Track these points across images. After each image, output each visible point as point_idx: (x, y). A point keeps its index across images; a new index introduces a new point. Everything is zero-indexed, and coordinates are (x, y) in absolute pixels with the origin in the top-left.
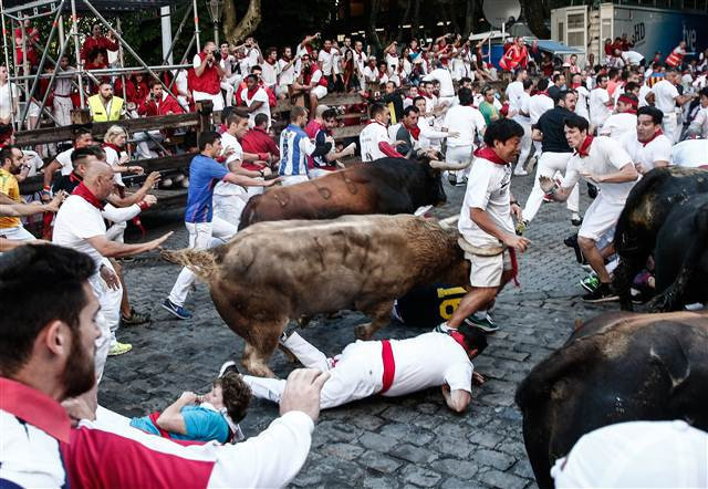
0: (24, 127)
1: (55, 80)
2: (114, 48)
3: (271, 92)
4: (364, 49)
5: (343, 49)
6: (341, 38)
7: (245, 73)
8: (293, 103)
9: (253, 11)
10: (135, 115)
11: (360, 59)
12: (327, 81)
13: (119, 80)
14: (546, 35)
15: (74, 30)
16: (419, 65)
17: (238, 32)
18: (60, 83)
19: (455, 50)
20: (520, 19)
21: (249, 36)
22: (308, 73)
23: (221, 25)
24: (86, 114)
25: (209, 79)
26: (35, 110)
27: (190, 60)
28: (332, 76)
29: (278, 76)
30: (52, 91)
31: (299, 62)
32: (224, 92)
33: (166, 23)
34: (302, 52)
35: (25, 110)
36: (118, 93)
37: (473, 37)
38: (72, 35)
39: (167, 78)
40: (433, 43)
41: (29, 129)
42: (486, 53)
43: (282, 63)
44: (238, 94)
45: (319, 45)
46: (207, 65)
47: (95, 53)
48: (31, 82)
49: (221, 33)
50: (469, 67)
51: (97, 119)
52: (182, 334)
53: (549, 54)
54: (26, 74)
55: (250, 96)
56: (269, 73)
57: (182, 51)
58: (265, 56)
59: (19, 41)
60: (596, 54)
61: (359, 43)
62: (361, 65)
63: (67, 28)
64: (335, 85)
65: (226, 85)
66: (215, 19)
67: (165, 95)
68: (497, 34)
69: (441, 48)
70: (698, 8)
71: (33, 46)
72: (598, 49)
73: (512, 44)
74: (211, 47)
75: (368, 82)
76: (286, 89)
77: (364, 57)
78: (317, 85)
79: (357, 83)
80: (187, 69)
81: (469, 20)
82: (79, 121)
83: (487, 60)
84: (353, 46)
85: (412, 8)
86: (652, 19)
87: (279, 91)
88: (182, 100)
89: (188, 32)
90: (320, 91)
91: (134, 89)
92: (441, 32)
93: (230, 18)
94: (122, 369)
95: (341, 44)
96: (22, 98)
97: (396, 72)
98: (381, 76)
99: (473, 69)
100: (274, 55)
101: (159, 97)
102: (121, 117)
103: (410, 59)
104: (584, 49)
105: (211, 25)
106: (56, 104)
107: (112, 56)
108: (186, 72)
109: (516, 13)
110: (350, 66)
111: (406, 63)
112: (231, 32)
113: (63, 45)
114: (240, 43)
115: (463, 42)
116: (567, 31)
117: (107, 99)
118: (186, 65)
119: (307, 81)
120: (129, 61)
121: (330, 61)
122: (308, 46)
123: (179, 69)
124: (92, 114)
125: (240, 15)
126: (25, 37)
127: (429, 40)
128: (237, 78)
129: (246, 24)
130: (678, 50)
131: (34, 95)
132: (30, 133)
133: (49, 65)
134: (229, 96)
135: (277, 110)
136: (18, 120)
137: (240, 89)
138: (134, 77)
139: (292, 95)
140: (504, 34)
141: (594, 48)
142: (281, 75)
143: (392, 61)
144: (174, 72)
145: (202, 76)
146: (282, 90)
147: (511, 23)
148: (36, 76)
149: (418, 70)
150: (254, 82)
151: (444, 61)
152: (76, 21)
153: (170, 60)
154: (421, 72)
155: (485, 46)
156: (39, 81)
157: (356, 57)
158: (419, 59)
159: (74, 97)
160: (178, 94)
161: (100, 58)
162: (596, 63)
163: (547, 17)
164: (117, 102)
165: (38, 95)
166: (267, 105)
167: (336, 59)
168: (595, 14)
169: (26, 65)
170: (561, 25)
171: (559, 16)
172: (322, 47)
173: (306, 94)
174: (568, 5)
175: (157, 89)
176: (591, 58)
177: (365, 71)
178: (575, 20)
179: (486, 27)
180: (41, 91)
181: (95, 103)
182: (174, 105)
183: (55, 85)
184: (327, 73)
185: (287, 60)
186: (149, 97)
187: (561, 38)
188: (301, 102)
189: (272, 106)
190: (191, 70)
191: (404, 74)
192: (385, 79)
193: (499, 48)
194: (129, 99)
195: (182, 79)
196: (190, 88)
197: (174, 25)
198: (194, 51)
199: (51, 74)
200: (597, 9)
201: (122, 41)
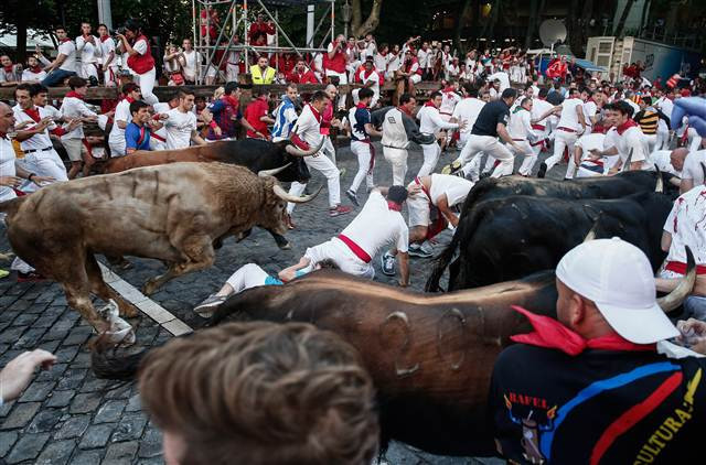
0: (204, 83)
1: (228, 52)
2: (272, 33)
3: (382, 75)
4: (451, 52)
5: (436, 50)
6: (434, 43)
7: (364, 61)
8: (396, 85)
9: (374, 15)
10: (283, 82)
11: (447, 59)
12: (422, 72)
13: (274, 56)
14: (582, 55)
15: (244, 16)
16: (489, 67)
17: (362, 31)
18: (232, 55)
19: (515, 59)
20: (565, 42)
21: (369, 33)
22: (408, 64)
23: (349, 24)
24: (249, 77)
25: (338, 62)
26: (212, 72)
27: (326, 46)
28: (425, 69)
29: (387, 65)
30: (226, 59)
31: (403, 56)
32: (348, 73)
33: (311, 17)
34: (406, 49)
35: (206, 72)
36: (273, 65)
37: (529, 52)
38: (242, 19)
39: (308, 58)
40: (501, 52)
41: (207, 84)
42: (537, 64)
43: (391, 55)
44: (357, 74)
45: (419, 45)
46: (337, 52)
47: (258, 35)
48: (211, 51)
49: (349, 30)
50: (524, 73)
51: (256, 82)
52: (305, 237)
53: (583, 70)
54: (208, 46)
55: (366, 77)
56: (380, 61)
57: (321, 40)
58: (380, 49)
59: (203, 20)
60: (616, 74)
61: (447, 47)
62: (447, 63)
63: (238, 16)
64: (427, 75)
65: (350, 67)
66: (346, 19)
67: (307, 70)
68: (547, 51)
69: (505, 57)
70: (696, 48)
71: (214, 25)
72: (618, 70)
73: (556, 60)
74: (342, 38)
75: (451, 75)
76: (392, 75)
77: (450, 58)
78: (415, 73)
79: (443, 76)
80: (323, 52)
81: (528, 39)
82: (243, 82)
83: (537, 69)
84: (443, 49)
85: (488, 27)
86: (660, 51)
87: (386, 75)
88: (318, 75)
89: (326, 27)
90: (416, 78)
91: (284, 63)
92: (507, 45)
93: (357, 19)
94: (261, 256)
95: (434, 47)
96: (204, 63)
97: (472, 71)
98: (461, 72)
99: (527, 75)
100: (387, 49)
101: (301, 71)
102: (273, 82)
103: (483, 63)
104: (608, 69)
105: (343, 23)
106: (228, 69)
107: (270, 39)
108: (321, 55)
109: (563, 37)
110: (439, 63)
111: (480, 66)
112: (357, 30)
113: (235, 28)
114: (362, 38)
115: (521, 55)
116: (598, 54)
117: (263, 69)
118: (323, 49)
119: (407, 71)
120: (282, 42)
121: (425, 58)
122: (411, 45)
123: (318, 52)
124: (253, 78)
125: (364, 19)
126: (208, 18)
127: (499, 50)
128: (358, 63)
129: (368, 25)
130: (677, 76)
131: (213, 61)
132: (207, 87)
133: (224, 40)
134: (351, 75)
135: (385, 88)
136: (200, 79)
137: (359, 71)
138: (284, 54)
139: (396, 80)
140: (552, 52)
141: (615, 69)
142: (389, 64)
143: (470, 62)
144: (313, 54)
145: (333, 59)
146: (390, 75)
147: (558, 44)
148: (214, 47)
149: (488, 71)
150: (369, 66)
151: (506, 67)
152: (246, 11)
153: (312, 45)
154: (490, 73)
155: (537, 59)
156: (217, 51)
157: (444, 57)
158: (489, 64)
159: (242, 66)
160: (315, 70)
161: (261, 39)
162: (615, 80)
163: (585, 43)
164: (271, 72)
165: (215, 62)
166: (378, 84)
167: (430, 56)
168: (620, 44)
169: (207, 39)
170: (594, 49)
171: (594, 43)
172: (421, 47)
173: (406, 79)
174: (601, 35)
175: (300, 64)
176: (612, 76)
177: (450, 68)
178: (604, 47)
179: (541, 46)
180: (218, 59)
181: (255, 70)
182: (312, 78)
183: (228, 55)
184: (423, 66)
185: (395, 53)
186: (294, 70)
187: (592, 59)
188: (402, 84)
189: (381, 86)
190: (325, 53)
191: (477, 73)
192: (463, 75)
193: (547, 62)
194: (280, 71)
195: (319, 59)
196: (324, 67)
197: (316, 20)
198: (329, 41)
199: (225, 46)
200: (622, 40)
201: (278, 27)
